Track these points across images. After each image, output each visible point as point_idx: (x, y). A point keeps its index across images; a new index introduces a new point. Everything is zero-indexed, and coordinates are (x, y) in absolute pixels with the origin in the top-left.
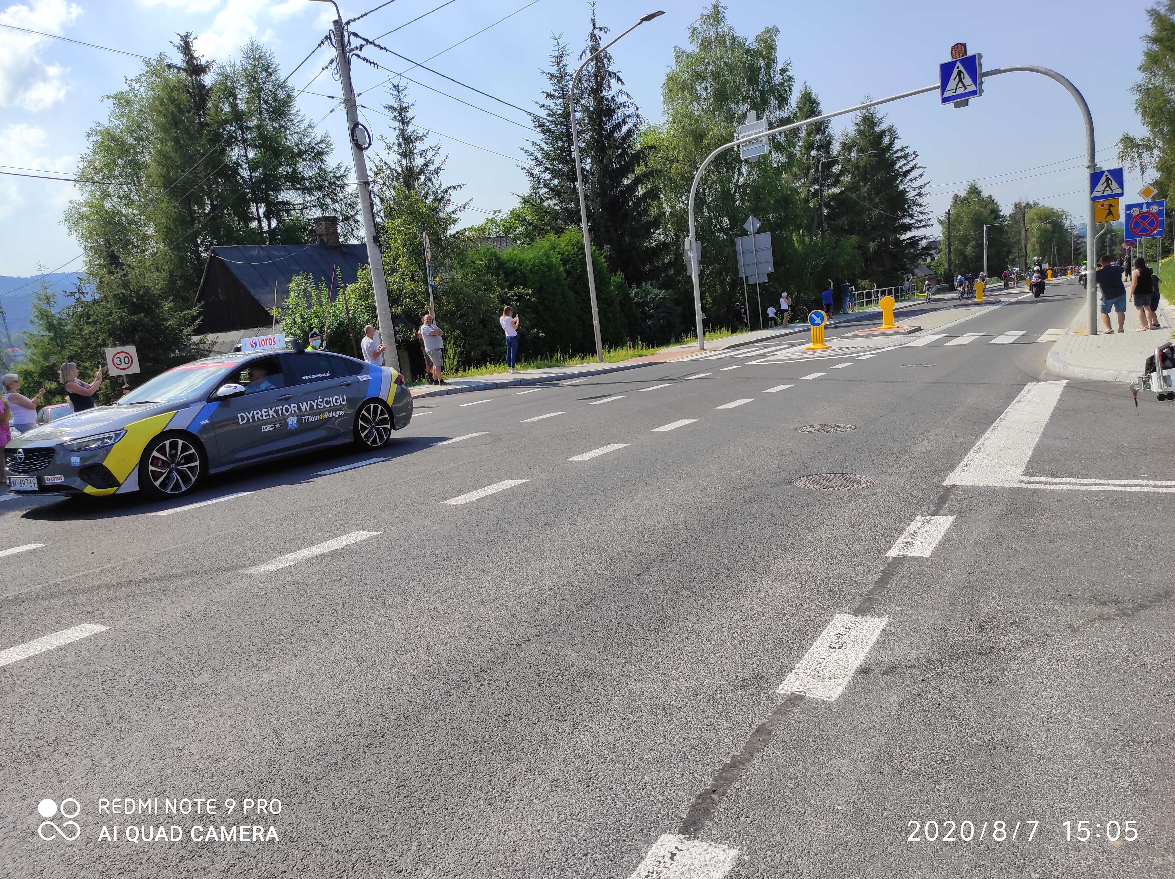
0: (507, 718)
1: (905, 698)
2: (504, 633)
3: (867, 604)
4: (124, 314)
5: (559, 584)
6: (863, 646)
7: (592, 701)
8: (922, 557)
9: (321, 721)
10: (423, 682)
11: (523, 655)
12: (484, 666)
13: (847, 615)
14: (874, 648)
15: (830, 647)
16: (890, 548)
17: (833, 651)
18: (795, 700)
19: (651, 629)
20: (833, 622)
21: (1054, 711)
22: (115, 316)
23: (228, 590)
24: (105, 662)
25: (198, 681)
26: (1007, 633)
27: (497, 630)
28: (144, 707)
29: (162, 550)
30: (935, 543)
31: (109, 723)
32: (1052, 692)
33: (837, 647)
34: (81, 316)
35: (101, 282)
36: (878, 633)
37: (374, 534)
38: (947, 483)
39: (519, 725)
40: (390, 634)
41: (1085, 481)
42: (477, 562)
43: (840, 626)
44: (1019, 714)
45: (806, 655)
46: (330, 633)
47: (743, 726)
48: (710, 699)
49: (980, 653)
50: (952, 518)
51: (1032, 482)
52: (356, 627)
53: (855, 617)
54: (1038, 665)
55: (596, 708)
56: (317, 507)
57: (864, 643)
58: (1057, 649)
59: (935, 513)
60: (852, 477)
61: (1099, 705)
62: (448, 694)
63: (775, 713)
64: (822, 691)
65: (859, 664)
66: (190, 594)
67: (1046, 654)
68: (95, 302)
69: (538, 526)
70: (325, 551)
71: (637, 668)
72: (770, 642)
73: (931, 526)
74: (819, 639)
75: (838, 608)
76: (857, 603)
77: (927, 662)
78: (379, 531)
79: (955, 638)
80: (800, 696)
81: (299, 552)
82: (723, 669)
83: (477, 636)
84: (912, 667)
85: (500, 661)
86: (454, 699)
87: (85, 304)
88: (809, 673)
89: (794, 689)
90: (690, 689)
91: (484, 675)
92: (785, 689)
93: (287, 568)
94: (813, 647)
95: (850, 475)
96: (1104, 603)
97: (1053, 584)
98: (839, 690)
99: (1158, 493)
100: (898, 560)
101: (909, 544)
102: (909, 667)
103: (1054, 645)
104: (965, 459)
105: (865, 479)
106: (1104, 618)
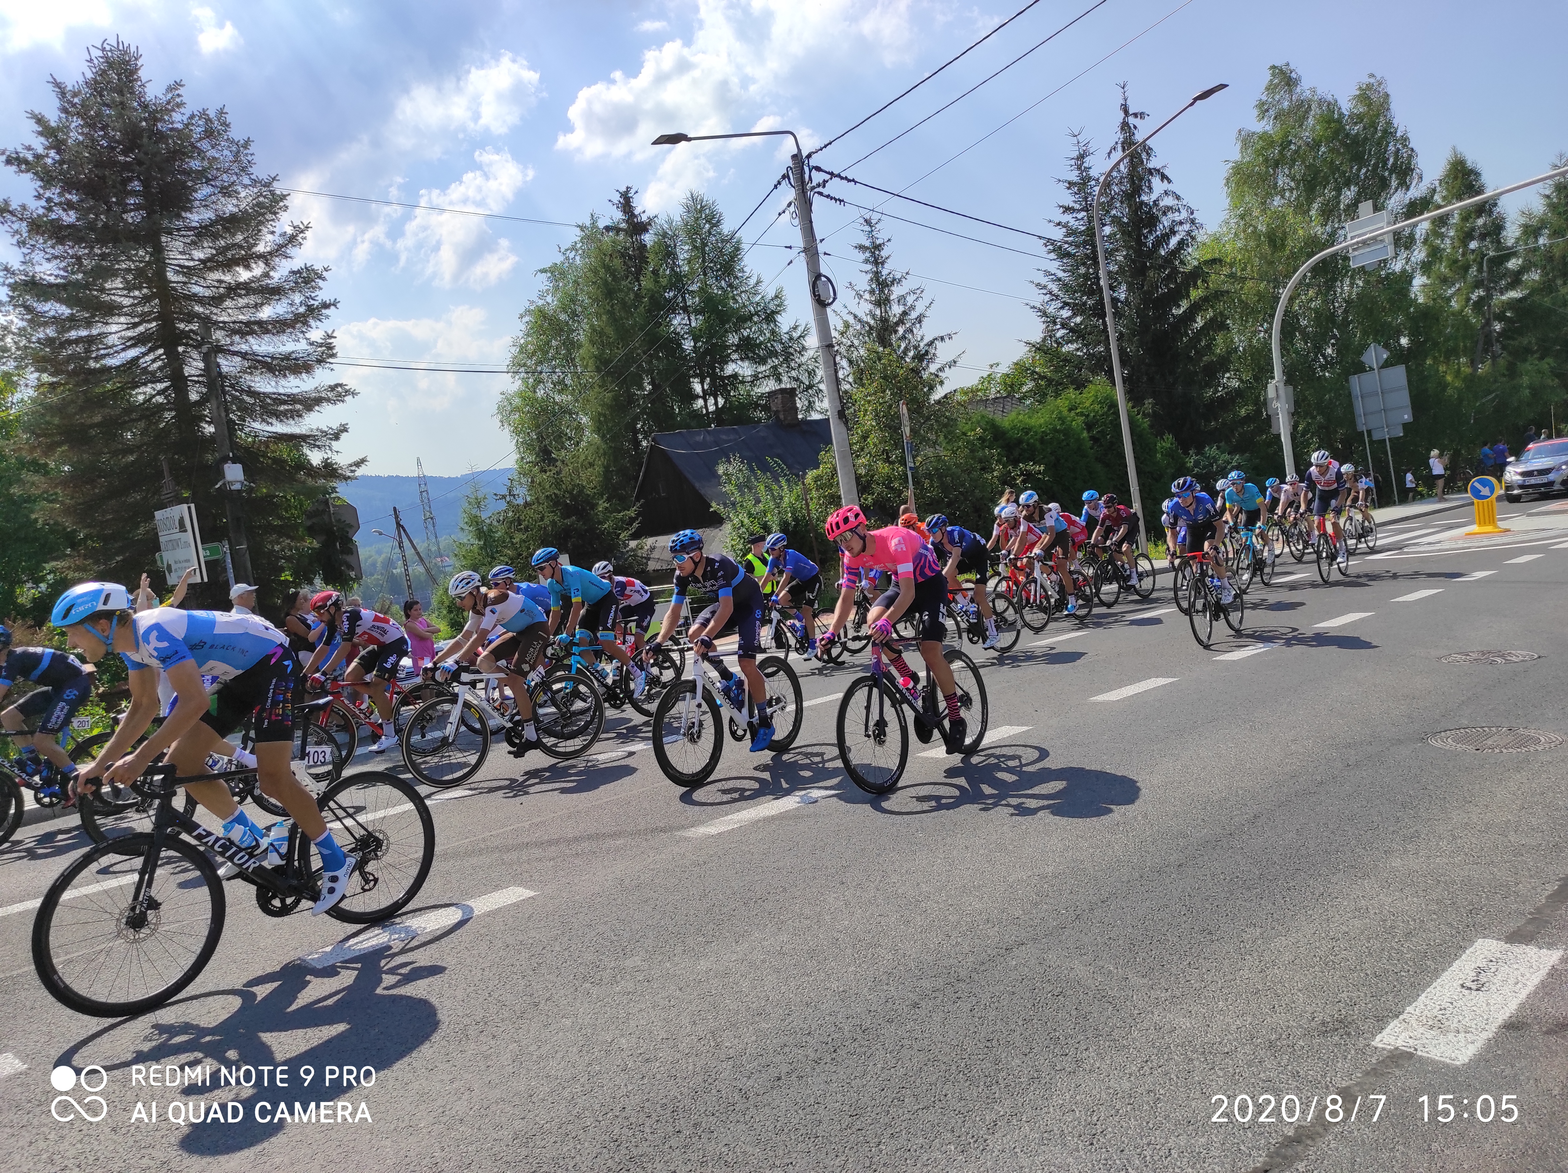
0: (989, 1044)
2: (991, 933)
3: (1530, 928)
4: (556, 519)
5: (1067, 871)
6: (1516, 989)
7: (1104, 1032)
9: (764, 1025)
10: (885, 987)
11: (1014, 963)
12: (963, 974)
13: (1495, 942)
14: (1535, 993)
15: (1462, 986)
17: (1467, 992)
18: (1400, 1058)
19: (1193, 942)
20: (1471, 950)
22: (547, 521)
23: (664, 856)
24: (533, 934)
25: (629, 963)
27: (982, 927)
28: (572, 990)
31: (536, 1005)
33: (1474, 987)
34: (511, 522)
35: (532, 482)
36: (1543, 972)
37: (832, 792)
39: (1004, 1055)
42: (960, 836)
43: (1482, 956)
45: (1424, 995)
47: (1317, 1088)
48: (1271, 1045)
53: (1508, 945)
55: (1108, 1043)
57: (1520, 986)
60: (1527, 732)
62: (916, 1005)
63: (1367, 1073)
64: (1443, 1048)
65: (1508, 1015)
66: (623, 859)
68: (527, 505)
70: (773, 813)
71: (1169, 993)
72: (1369, 972)
74: (1447, 973)
75: (1481, 931)
76: (1513, 925)
78: (839, 790)
80: (1408, 1053)
82: (1293, 1005)
85: (983, 968)
86: (923, 1013)
87: (516, 509)
88: (1425, 1022)
89: (1400, 1043)
90: (1243, 1029)
91: (962, 985)
92: (1385, 1041)
93: (730, 832)
94: (1434, 984)
95: (1522, 731)
98: (1471, 1051)
105: (1548, 736)
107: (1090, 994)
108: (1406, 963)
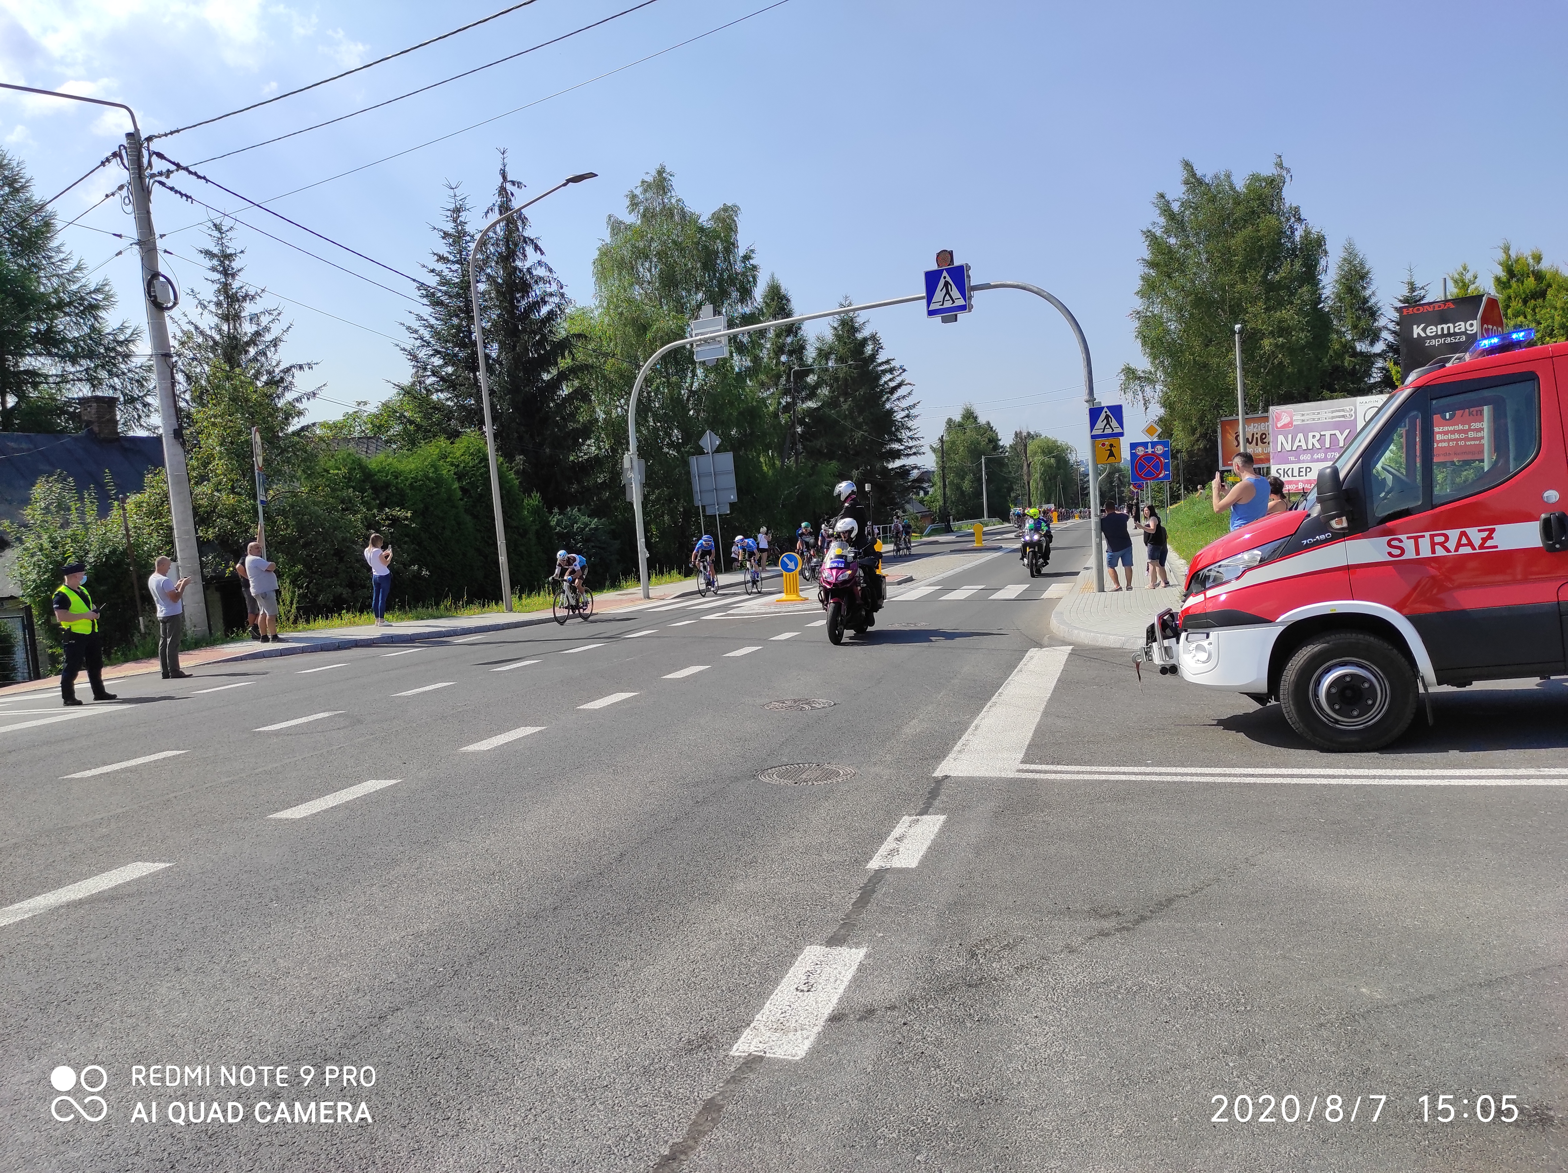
1: (883, 1049)
2: (362, 1002)
3: (843, 932)
5: (443, 927)
6: (836, 985)
7: (487, 1088)
8: (908, 868)
11: (389, 1031)
13: (819, 947)
14: (849, 986)
15: (797, 989)
16: (871, 859)
17: (801, 994)
18: (753, 1062)
19: (570, 982)
20: (802, 956)
21: (1048, 1051)
26: (1000, 958)
27: (350, 998)
30: (923, 849)
32: (1047, 1028)
36: (854, 968)
37: (162, 866)
38: (938, 773)
40: (185, 1014)
41: (1088, 768)
42: (322, 902)
43: (810, 961)
44: (1010, 1058)
45: (768, 1002)
46: (88, 1020)
47: (687, 1104)
48: (646, 1071)
49: (970, 986)
50: (942, 818)
51: (1032, 771)
52: (131, 1008)
53: (828, 949)
54: (1032, 996)
55: (491, 1098)
57: (838, 982)
58: (1053, 975)
59: (923, 812)
60: (830, 767)
61: (1096, 1039)
63: (728, 1082)
64: (786, 1047)
65: (831, 1009)
67: (1041, 981)
69: (414, 846)
70: (81, 895)
71: (549, 1037)
72: (724, 988)
73: (918, 829)
74: (785, 980)
75: (808, 939)
76: (831, 931)
77: (910, 1001)
78: (169, 861)
79: (941, 968)
80: (759, 1056)
81: (38, 898)
82: (663, 1029)
83: (320, 1009)
84: (893, 1008)
88: (770, 1026)
89: (752, 1049)
90: (620, 1060)
92: (740, 1049)
94: (776, 991)
95: (826, 766)
96: (1104, 916)
97: (1051, 896)
98: (807, 1045)
99: (1163, 782)
100: (881, 873)
101: (893, 852)
102: (889, 1008)
103: (1050, 970)
104: (960, 743)
105: (845, 770)
106: (1104, 934)
107: (471, 1050)
108: (753, 975)
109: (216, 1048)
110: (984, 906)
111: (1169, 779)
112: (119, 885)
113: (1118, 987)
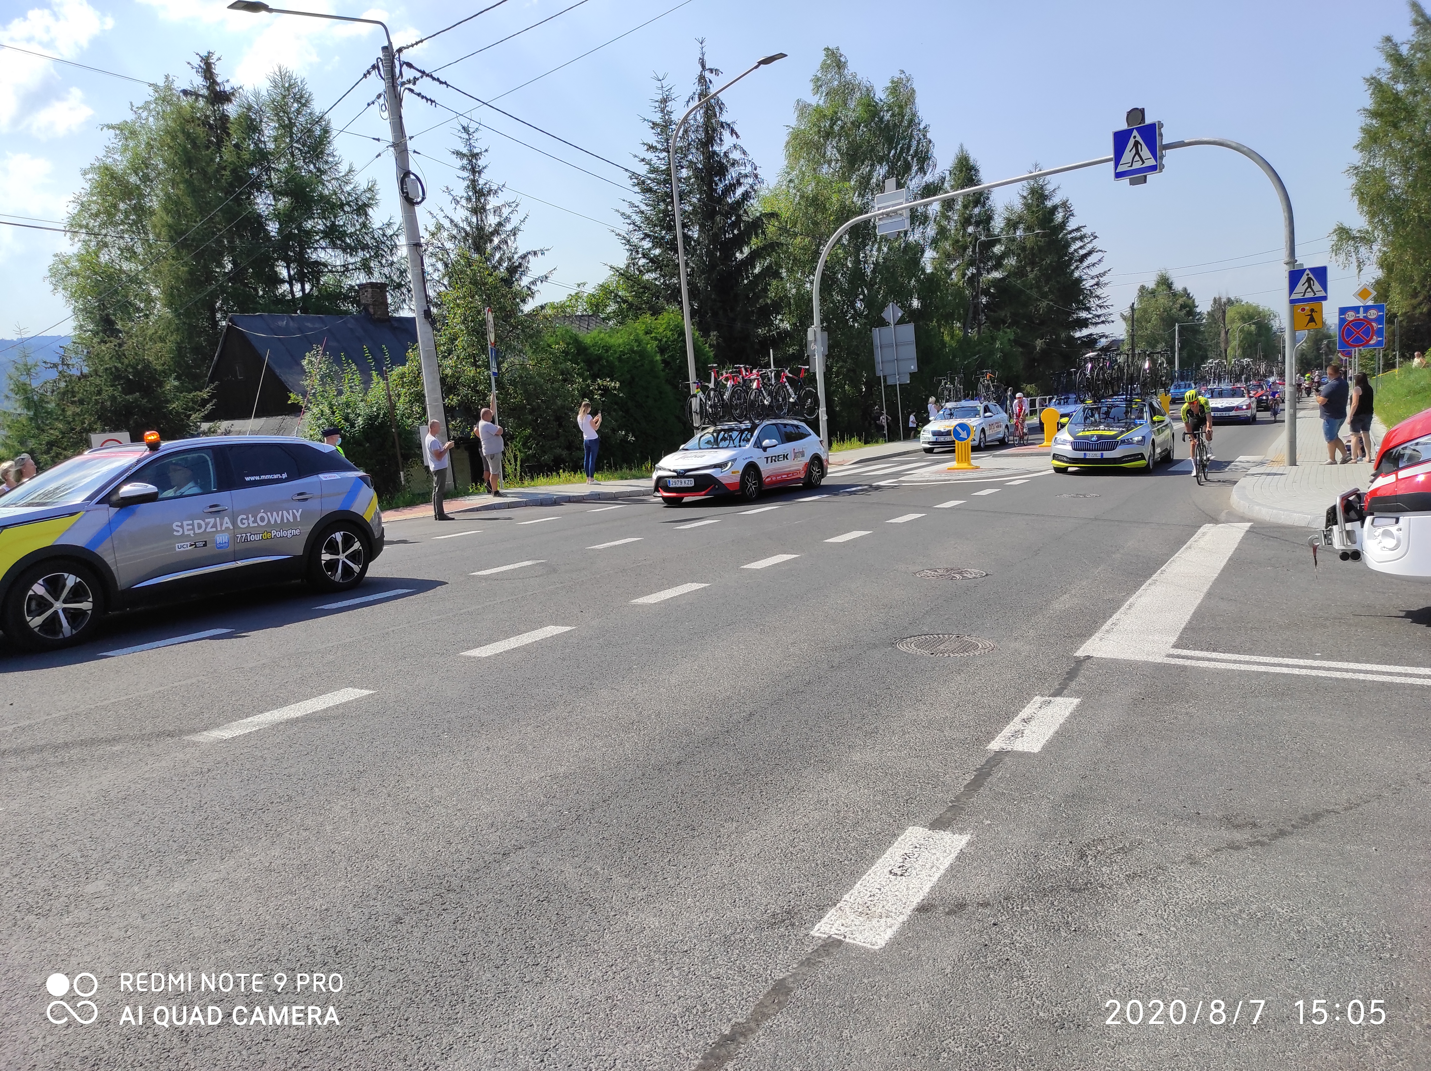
0: (464, 959)
1: (967, 949)
2: (492, 838)
3: (949, 815)
4: (116, 394)
5: (578, 771)
6: (931, 873)
7: (578, 937)
8: (1030, 753)
10: (371, 903)
11: (508, 868)
12: (455, 882)
13: (921, 829)
14: (945, 875)
15: (891, 872)
16: (993, 739)
17: (893, 878)
18: (831, 946)
20: (902, 837)
21: (1147, 976)
22: (105, 395)
23: (164, 763)
25: (90, 889)
26: (1111, 862)
29: (98, 705)
30: (1050, 733)
32: (1150, 949)
33: (899, 873)
34: (63, 393)
35: (90, 352)
36: (954, 855)
37: (366, 692)
38: (1080, 653)
39: (477, 969)
40: (348, 833)
41: (1247, 658)
42: (484, 737)
43: (910, 843)
44: (1102, 978)
45: (859, 883)
46: (274, 828)
47: (758, 982)
48: (726, 940)
49: (1073, 890)
50: (1076, 701)
51: (1183, 657)
52: (309, 822)
53: (931, 832)
54: (1140, 909)
55: (579, 949)
56: (306, 653)
57: (934, 869)
58: (1168, 888)
59: (1058, 693)
60: (969, 639)
61: (1204, 969)
62: (399, 921)
63: (802, 964)
64: (867, 934)
65: (921, 898)
66: (116, 766)
67: (1153, 894)
68: (82, 376)
69: (572, 691)
70: (299, 714)
71: (645, 893)
72: (819, 862)
73: (1048, 710)
74: (881, 860)
75: (912, 819)
76: (937, 813)
77: (1006, 899)
78: (373, 689)
79: (1045, 867)
80: (838, 940)
81: (267, 714)
82: (751, 898)
83: (457, 840)
84: (985, 905)
85: (477, 876)
86: (403, 928)
87: (70, 379)
88: (856, 909)
89: (833, 931)
90: (704, 925)
91: (451, 895)
92: (822, 930)
93: (245, 736)
94: (870, 872)
95: (966, 638)
96: (1237, 827)
97: (1181, 798)
98: (889, 934)
99: (1331, 679)
100: (1001, 754)
101: (1018, 734)
102: (982, 905)
103: (1165, 881)
104: (1109, 622)
105: (984, 643)
106: (1234, 847)
107: (574, 897)
108: (850, 852)
109: (363, 869)
110: (1104, 801)
111: (1338, 675)
112: (330, 707)
113: (1240, 911)
